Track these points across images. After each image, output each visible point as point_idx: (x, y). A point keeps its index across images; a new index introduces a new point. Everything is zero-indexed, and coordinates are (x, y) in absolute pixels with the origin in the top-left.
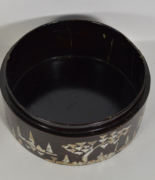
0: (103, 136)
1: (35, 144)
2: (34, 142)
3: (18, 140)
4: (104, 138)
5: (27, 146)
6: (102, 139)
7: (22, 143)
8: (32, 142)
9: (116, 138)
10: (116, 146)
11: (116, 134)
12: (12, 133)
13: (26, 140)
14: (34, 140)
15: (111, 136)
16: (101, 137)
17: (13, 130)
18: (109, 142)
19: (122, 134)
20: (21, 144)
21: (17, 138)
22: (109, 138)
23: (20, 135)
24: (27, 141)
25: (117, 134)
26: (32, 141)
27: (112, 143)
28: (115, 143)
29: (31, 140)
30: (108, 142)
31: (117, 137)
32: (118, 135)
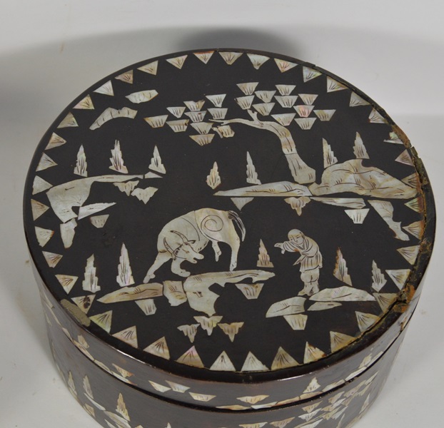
0: (311, 406)
1: (129, 423)
2: (128, 418)
3: (82, 405)
4: (312, 409)
5: (109, 423)
6: (306, 412)
7: (94, 415)
8: (122, 417)
9: (341, 405)
10: (340, 423)
11: (342, 397)
12: (68, 386)
13: (107, 410)
14: (130, 414)
15: (330, 404)
16: (304, 409)
17: (71, 381)
18: (324, 416)
19: (356, 394)
20: (92, 416)
21: (82, 401)
22: (326, 409)
23: (90, 396)
24: (110, 414)
25: (345, 397)
26: (124, 415)
27: (331, 418)
28: (337, 416)
29: (121, 412)
30: (320, 416)
31: (343, 403)
32: (347, 398)
